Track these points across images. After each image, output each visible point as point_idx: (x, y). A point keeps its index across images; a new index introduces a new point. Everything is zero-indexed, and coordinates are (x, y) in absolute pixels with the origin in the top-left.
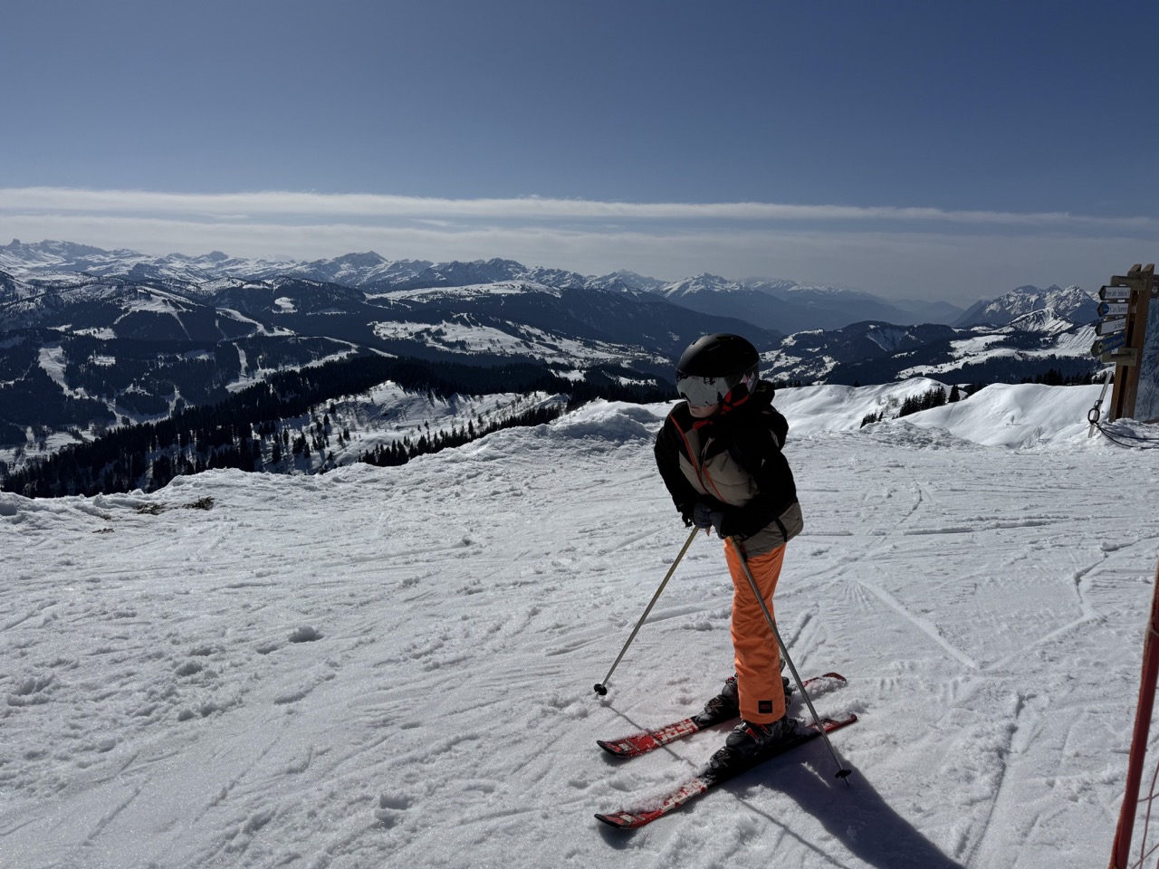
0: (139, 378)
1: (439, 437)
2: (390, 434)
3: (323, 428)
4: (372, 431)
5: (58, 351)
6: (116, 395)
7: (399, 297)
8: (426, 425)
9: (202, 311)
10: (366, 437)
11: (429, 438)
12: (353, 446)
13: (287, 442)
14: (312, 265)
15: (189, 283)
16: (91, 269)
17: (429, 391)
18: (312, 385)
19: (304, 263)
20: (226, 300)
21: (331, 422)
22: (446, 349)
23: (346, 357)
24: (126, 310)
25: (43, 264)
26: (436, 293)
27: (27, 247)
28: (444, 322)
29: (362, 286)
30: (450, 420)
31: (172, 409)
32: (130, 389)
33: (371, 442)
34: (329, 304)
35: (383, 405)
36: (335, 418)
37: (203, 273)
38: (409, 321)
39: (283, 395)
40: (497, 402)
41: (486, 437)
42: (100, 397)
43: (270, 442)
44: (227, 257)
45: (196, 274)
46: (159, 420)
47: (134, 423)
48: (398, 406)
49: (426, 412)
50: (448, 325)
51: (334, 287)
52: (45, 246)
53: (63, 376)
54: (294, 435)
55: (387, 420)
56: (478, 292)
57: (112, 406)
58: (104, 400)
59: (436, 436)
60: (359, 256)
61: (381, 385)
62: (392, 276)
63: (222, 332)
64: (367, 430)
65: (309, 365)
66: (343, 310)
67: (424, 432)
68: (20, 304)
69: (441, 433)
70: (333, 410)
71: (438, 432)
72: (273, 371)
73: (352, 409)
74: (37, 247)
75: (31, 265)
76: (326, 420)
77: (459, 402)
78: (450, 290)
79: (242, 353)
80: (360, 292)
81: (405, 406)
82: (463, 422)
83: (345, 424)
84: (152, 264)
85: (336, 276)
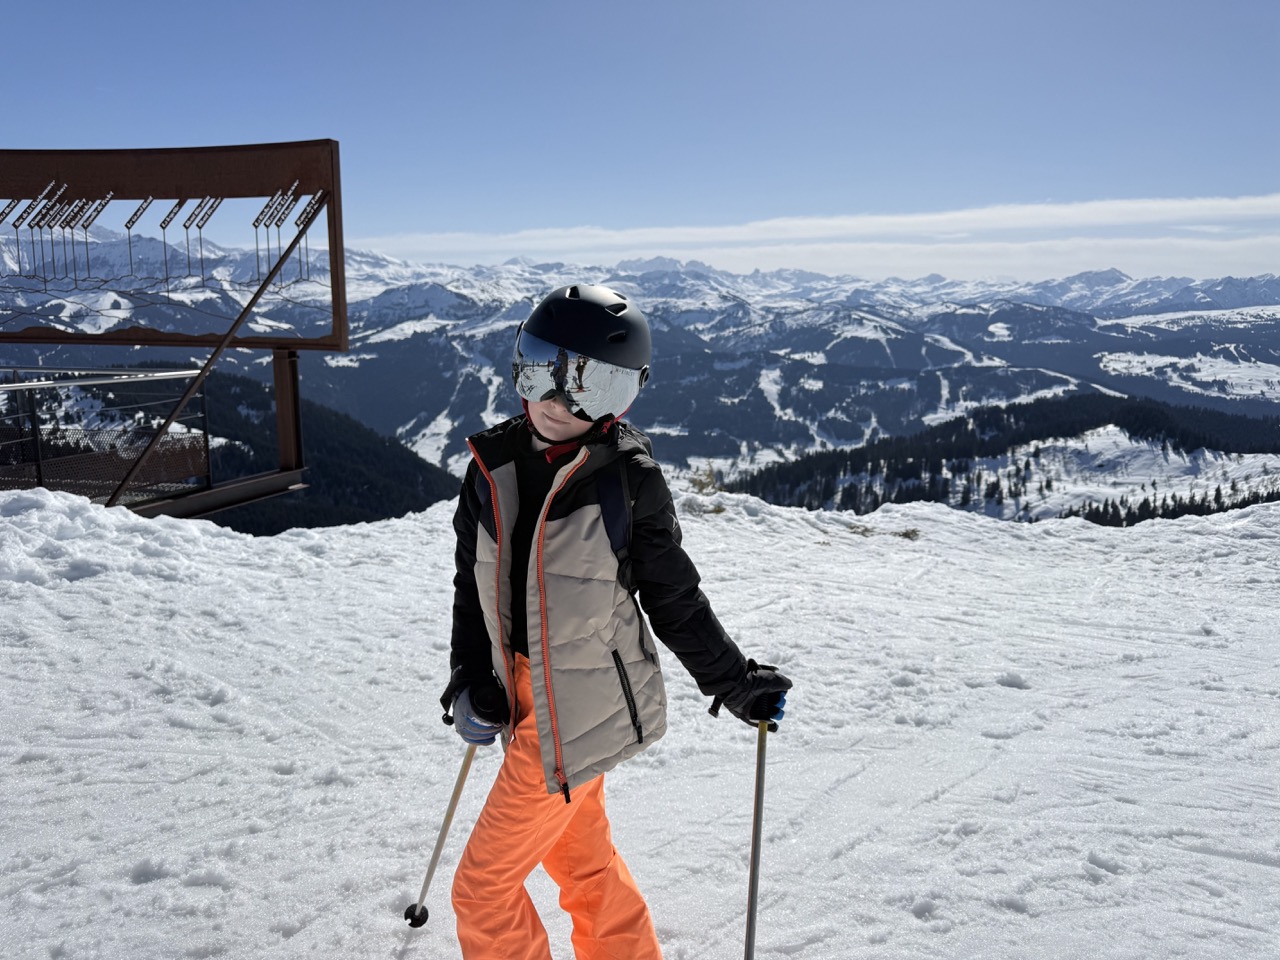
0: (841, 403)
1: (1170, 502)
2: (1103, 490)
3: (1023, 473)
4: (1080, 483)
5: (776, 374)
6: (819, 418)
7: (1140, 324)
8: (1154, 484)
9: (911, 337)
10: (1071, 489)
11: (1155, 501)
12: (1055, 499)
13: (979, 484)
14: (1037, 286)
15: (901, 308)
16: (815, 295)
17: (1164, 442)
18: (1016, 422)
19: (1028, 284)
20: (937, 326)
21: (1033, 467)
22: (1197, 390)
23: (1061, 394)
24: (839, 336)
25: (774, 292)
26: (1193, 318)
27: (764, 276)
28: (1199, 355)
29: (1094, 310)
30: (1188, 482)
31: (867, 436)
32: (831, 414)
33: (1077, 496)
34: (1049, 331)
35: (1100, 453)
36: (1037, 464)
37: (917, 298)
38: (1149, 353)
39: (983, 433)
40: (1264, 466)
41: (1248, 509)
42: (805, 419)
43: (961, 483)
44: (944, 279)
45: (910, 299)
46: (854, 447)
47: (830, 447)
48: (1119, 457)
49: (1156, 468)
50: (1204, 358)
51: (1060, 311)
52: (779, 275)
53: (776, 397)
54: (989, 477)
55: (1102, 472)
56: (1258, 316)
57: (813, 429)
58: (808, 423)
59: (1164, 500)
60: (1097, 274)
61: (1101, 430)
62: (1135, 297)
63: (928, 361)
64: (1075, 482)
65: (1017, 401)
66: (1065, 338)
67: (1149, 493)
68: (752, 329)
69: (1173, 497)
70: (1037, 454)
71: (1169, 495)
72: (975, 404)
73: (1060, 456)
74: (773, 275)
75: (765, 292)
76: (1027, 465)
77: (1205, 460)
78: (1214, 314)
79: (945, 383)
80: (1090, 318)
81: (1128, 458)
82: (1207, 486)
83: (1049, 472)
84: (869, 289)
85: (1064, 298)
